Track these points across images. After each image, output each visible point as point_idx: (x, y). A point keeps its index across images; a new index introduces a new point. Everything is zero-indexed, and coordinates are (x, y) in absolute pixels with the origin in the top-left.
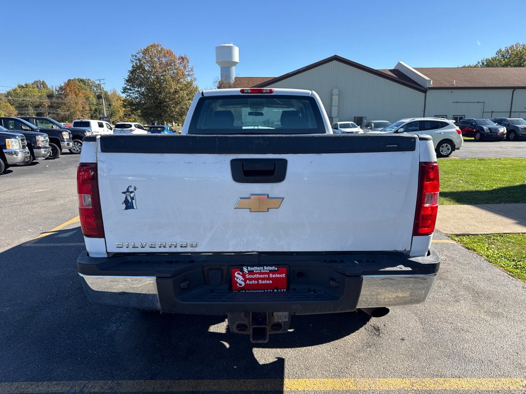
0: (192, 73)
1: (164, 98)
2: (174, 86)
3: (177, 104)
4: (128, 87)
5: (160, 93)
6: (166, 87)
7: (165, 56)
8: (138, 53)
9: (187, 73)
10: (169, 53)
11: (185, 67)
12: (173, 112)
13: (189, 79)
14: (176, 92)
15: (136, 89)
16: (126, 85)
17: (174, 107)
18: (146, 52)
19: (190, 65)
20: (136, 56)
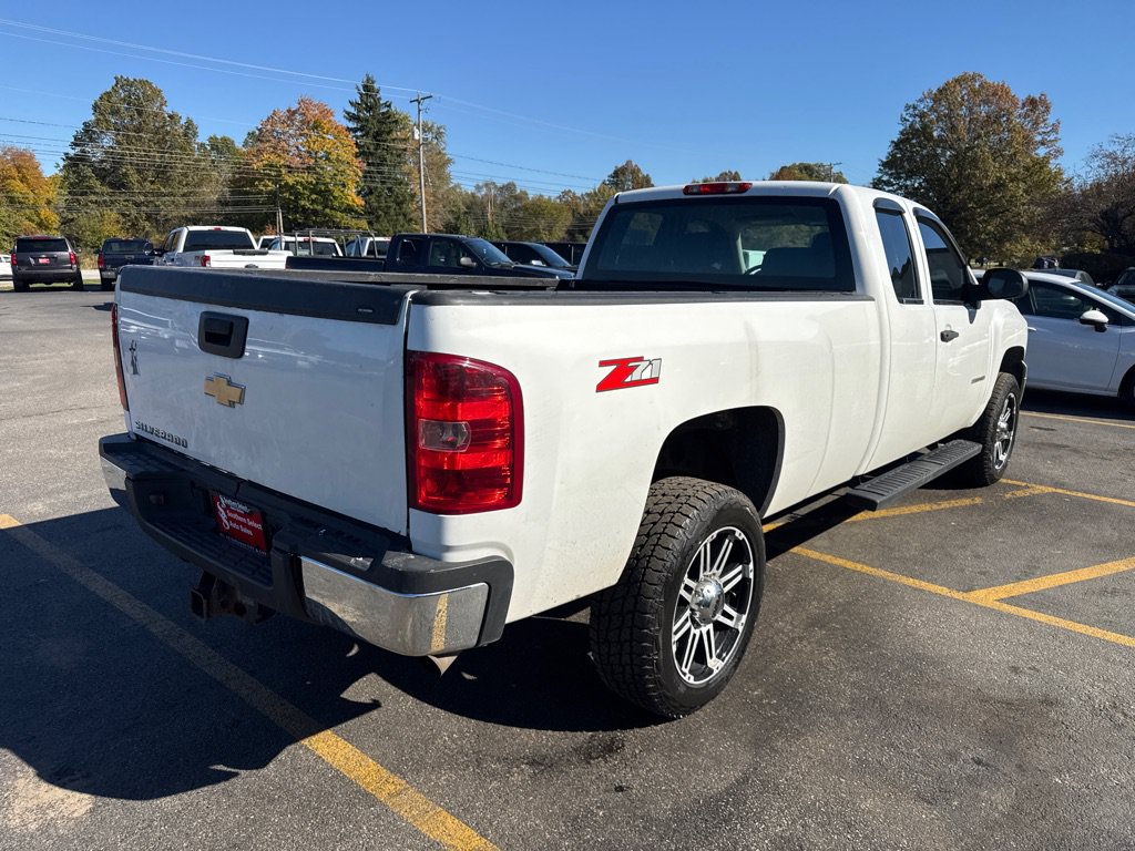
0: (1052, 138)
1: (964, 202)
2: (994, 171)
3: (994, 214)
4: (885, 178)
5: (957, 189)
6: (974, 175)
7: (986, 102)
8: (921, 101)
9: (1039, 138)
10: (999, 92)
11: (1036, 123)
12: (979, 233)
13: (1042, 152)
14: (999, 185)
15: (902, 182)
16: (880, 175)
17: (984, 221)
18: (942, 94)
19: (1051, 119)
20: (915, 108)
